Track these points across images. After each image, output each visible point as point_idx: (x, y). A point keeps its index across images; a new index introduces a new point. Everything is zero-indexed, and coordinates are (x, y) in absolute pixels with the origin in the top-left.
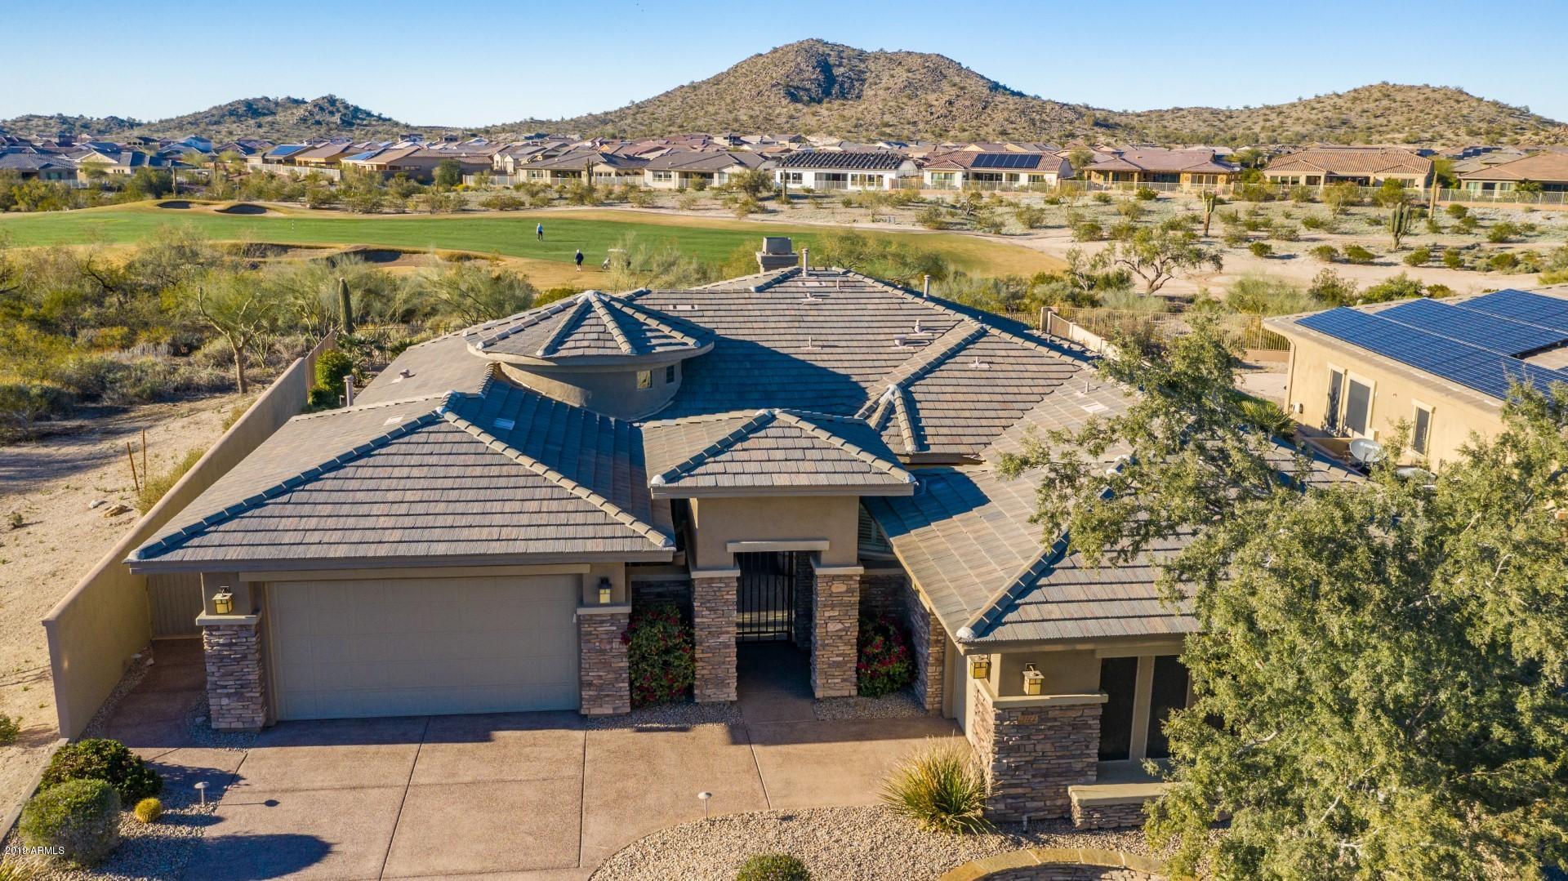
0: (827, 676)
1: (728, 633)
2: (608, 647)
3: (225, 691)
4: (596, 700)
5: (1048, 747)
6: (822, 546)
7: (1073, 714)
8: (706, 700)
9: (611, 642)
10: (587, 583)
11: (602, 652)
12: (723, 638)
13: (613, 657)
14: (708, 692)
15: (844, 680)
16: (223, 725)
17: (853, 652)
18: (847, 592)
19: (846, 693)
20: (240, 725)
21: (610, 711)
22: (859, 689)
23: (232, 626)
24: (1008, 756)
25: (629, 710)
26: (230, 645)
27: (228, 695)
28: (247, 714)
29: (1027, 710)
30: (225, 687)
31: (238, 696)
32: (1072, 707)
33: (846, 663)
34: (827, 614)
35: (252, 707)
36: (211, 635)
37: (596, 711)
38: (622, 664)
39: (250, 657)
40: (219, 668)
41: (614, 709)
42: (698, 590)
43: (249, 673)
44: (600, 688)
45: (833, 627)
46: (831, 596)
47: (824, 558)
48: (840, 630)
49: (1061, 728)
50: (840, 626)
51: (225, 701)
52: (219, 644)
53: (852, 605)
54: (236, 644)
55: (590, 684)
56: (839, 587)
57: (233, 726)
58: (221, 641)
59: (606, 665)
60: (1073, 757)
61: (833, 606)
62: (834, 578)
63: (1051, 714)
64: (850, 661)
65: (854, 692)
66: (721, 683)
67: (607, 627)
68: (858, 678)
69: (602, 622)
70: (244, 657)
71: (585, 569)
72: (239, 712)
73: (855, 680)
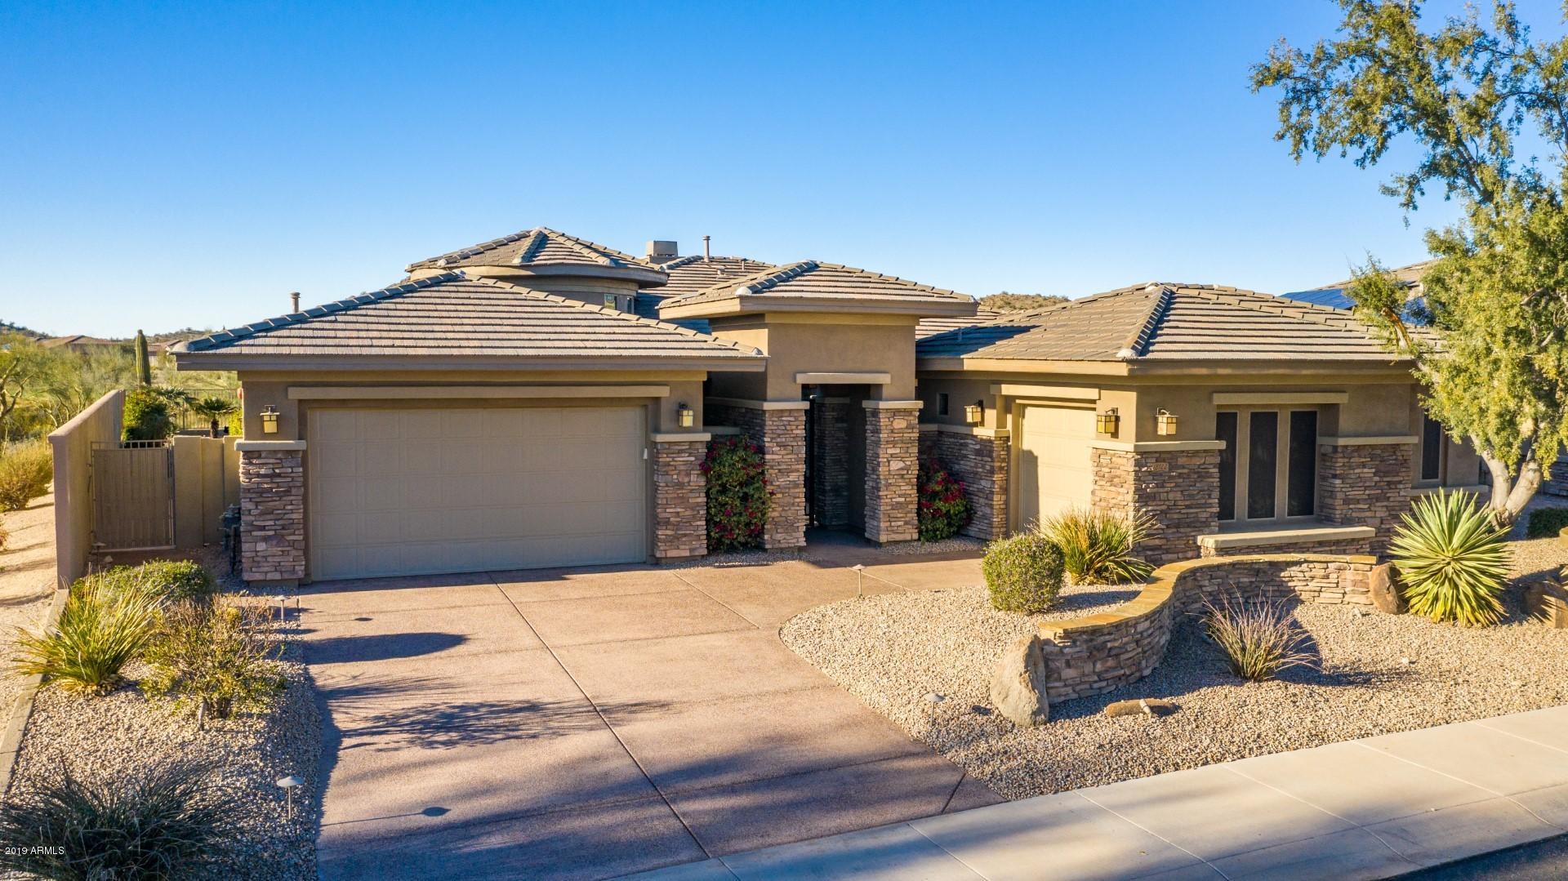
0: (890, 519)
1: (797, 471)
2: (686, 480)
3: (262, 533)
4: (674, 540)
5: (1179, 495)
6: (883, 379)
7: (1198, 461)
8: (777, 546)
9: (689, 475)
10: (665, 408)
11: (680, 485)
12: (793, 477)
13: (692, 491)
14: (779, 537)
15: (906, 523)
16: (258, 577)
17: (914, 492)
18: (907, 428)
19: (908, 537)
20: (277, 576)
21: (687, 554)
22: (920, 533)
23: (275, 452)
24: (1146, 505)
25: (705, 552)
26: (273, 476)
27: (265, 539)
28: (287, 562)
29: (1161, 456)
30: (263, 528)
31: (278, 538)
32: (1196, 453)
33: (908, 503)
34: (890, 451)
35: (294, 553)
36: (251, 463)
37: (671, 554)
38: (699, 500)
39: (294, 491)
40: (257, 504)
41: (691, 550)
42: (769, 424)
43: (292, 511)
44: (677, 526)
45: (896, 465)
46: (892, 432)
47: (885, 392)
48: (902, 469)
49: (1188, 475)
50: (901, 465)
51: (261, 546)
52: (258, 475)
53: (911, 441)
54: (279, 475)
55: (667, 522)
56: (900, 424)
57: (270, 577)
58: (262, 471)
59: (683, 500)
60: (1199, 506)
61: (894, 444)
62: (896, 412)
63: (1181, 461)
64: (911, 503)
65: (916, 536)
66: (790, 527)
67: (685, 458)
68: (919, 521)
69: (680, 452)
70: (288, 492)
71: (663, 392)
72: (277, 559)
73: (916, 522)
